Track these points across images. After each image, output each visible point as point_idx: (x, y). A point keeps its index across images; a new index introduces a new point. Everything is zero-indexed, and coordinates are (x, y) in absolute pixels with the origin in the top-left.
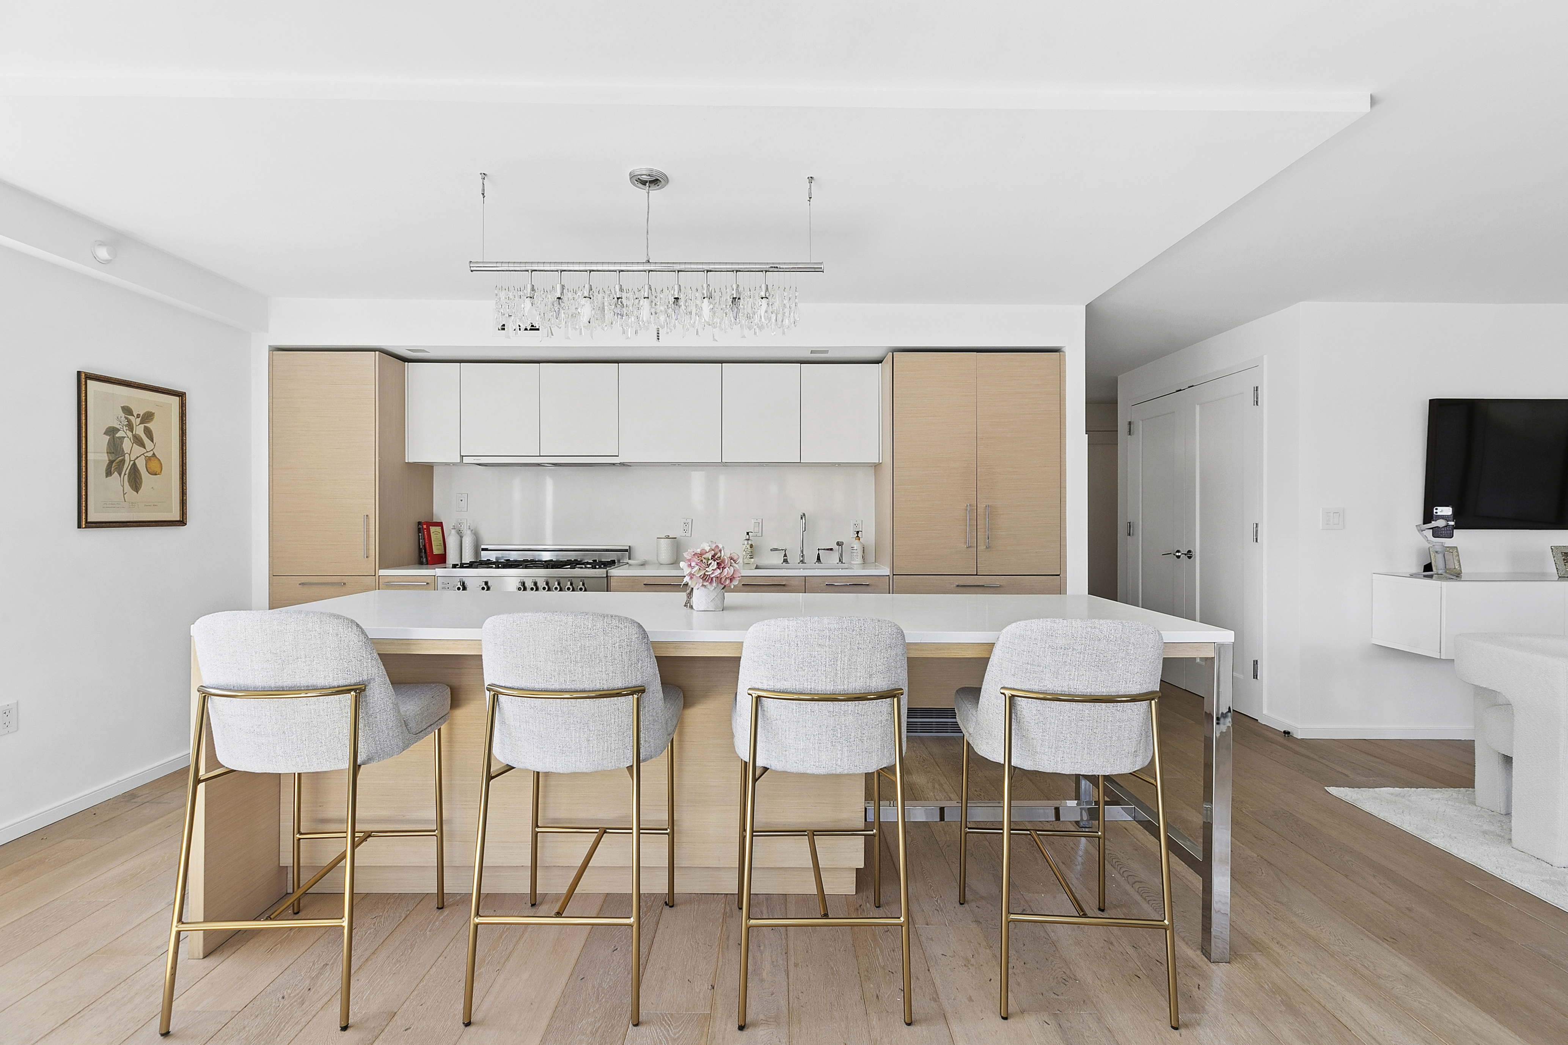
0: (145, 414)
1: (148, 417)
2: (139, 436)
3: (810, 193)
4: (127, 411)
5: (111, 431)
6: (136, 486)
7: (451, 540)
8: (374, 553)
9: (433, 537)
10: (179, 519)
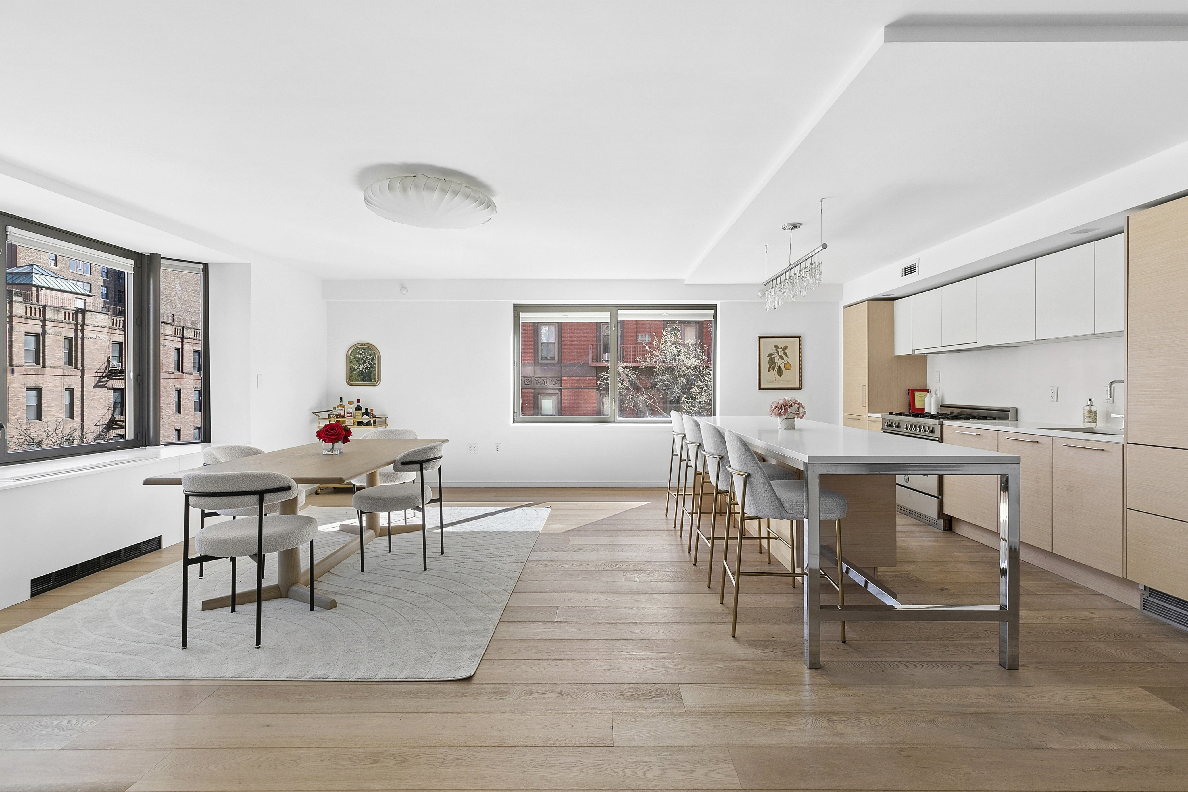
1: (785, 348)
2: (782, 356)
3: (822, 208)
4: (776, 347)
5: (770, 355)
6: (781, 374)
7: (927, 400)
8: (867, 404)
9: (917, 398)
10: (799, 387)
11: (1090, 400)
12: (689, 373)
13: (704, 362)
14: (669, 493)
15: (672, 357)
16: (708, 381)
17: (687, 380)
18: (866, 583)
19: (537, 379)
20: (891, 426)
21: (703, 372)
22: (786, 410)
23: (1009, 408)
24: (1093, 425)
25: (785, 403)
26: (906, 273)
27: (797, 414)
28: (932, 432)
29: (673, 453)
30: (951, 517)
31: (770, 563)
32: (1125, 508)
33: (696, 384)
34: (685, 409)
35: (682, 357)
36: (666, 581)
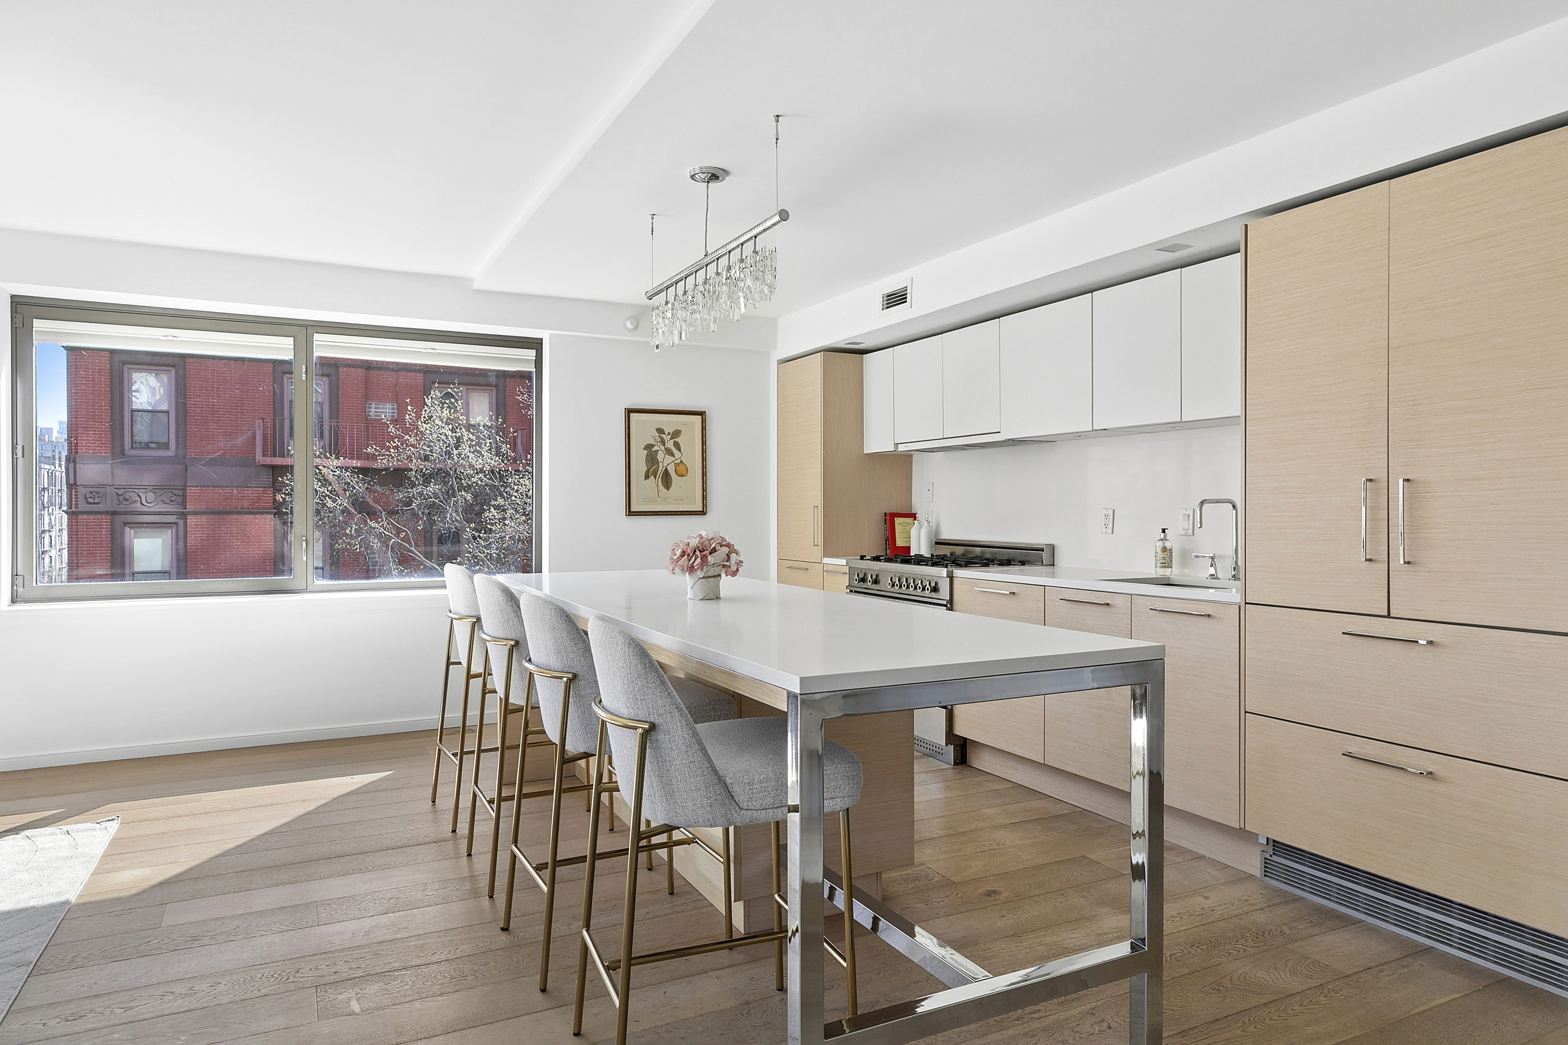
0: (674, 432)
1: (676, 434)
2: (670, 449)
3: (777, 134)
4: (660, 431)
5: (648, 447)
6: (667, 485)
7: (914, 532)
8: (820, 541)
9: (898, 529)
10: (701, 510)
11: (1164, 531)
12: (479, 482)
13: (509, 460)
14: (440, 751)
15: (444, 449)
16: (516, 497)
17: (475, 496)
18: (875, 921)
19: (120, 492)
20: (863, 580)
21: (507, 480)
22: (704, 559)
23: (1043, 545)
24: (1167, 572)
25: (702, 544)
26: (888, 304)
27: (724, 566)
28: (935, 589)
29: (449, 658)
30: (965, 739)
31: (672, 894)
32: (1243, 712)
33: (493, 503)
34: (470, 553)
35: (465, 449)
36: (434, 995)
